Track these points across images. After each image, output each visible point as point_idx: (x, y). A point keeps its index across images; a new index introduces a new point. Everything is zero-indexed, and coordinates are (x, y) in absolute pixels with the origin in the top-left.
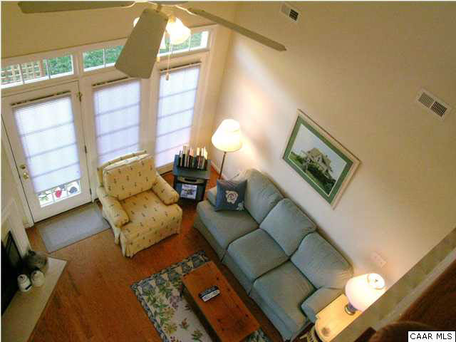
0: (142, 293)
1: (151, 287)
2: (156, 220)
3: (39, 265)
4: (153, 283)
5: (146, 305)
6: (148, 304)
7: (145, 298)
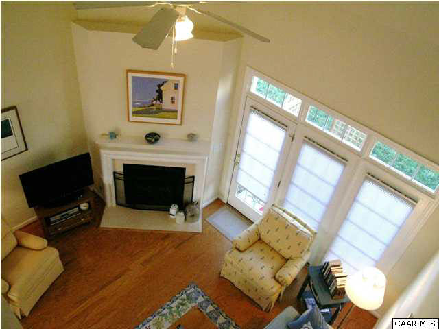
0: (188, 292)
1: (196, 299)
2: (251, 272)
3: (189, 214)
4: (201, 299)
5: (177, 299)
6: (178, 300)
7: (184, 296)
